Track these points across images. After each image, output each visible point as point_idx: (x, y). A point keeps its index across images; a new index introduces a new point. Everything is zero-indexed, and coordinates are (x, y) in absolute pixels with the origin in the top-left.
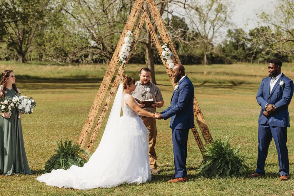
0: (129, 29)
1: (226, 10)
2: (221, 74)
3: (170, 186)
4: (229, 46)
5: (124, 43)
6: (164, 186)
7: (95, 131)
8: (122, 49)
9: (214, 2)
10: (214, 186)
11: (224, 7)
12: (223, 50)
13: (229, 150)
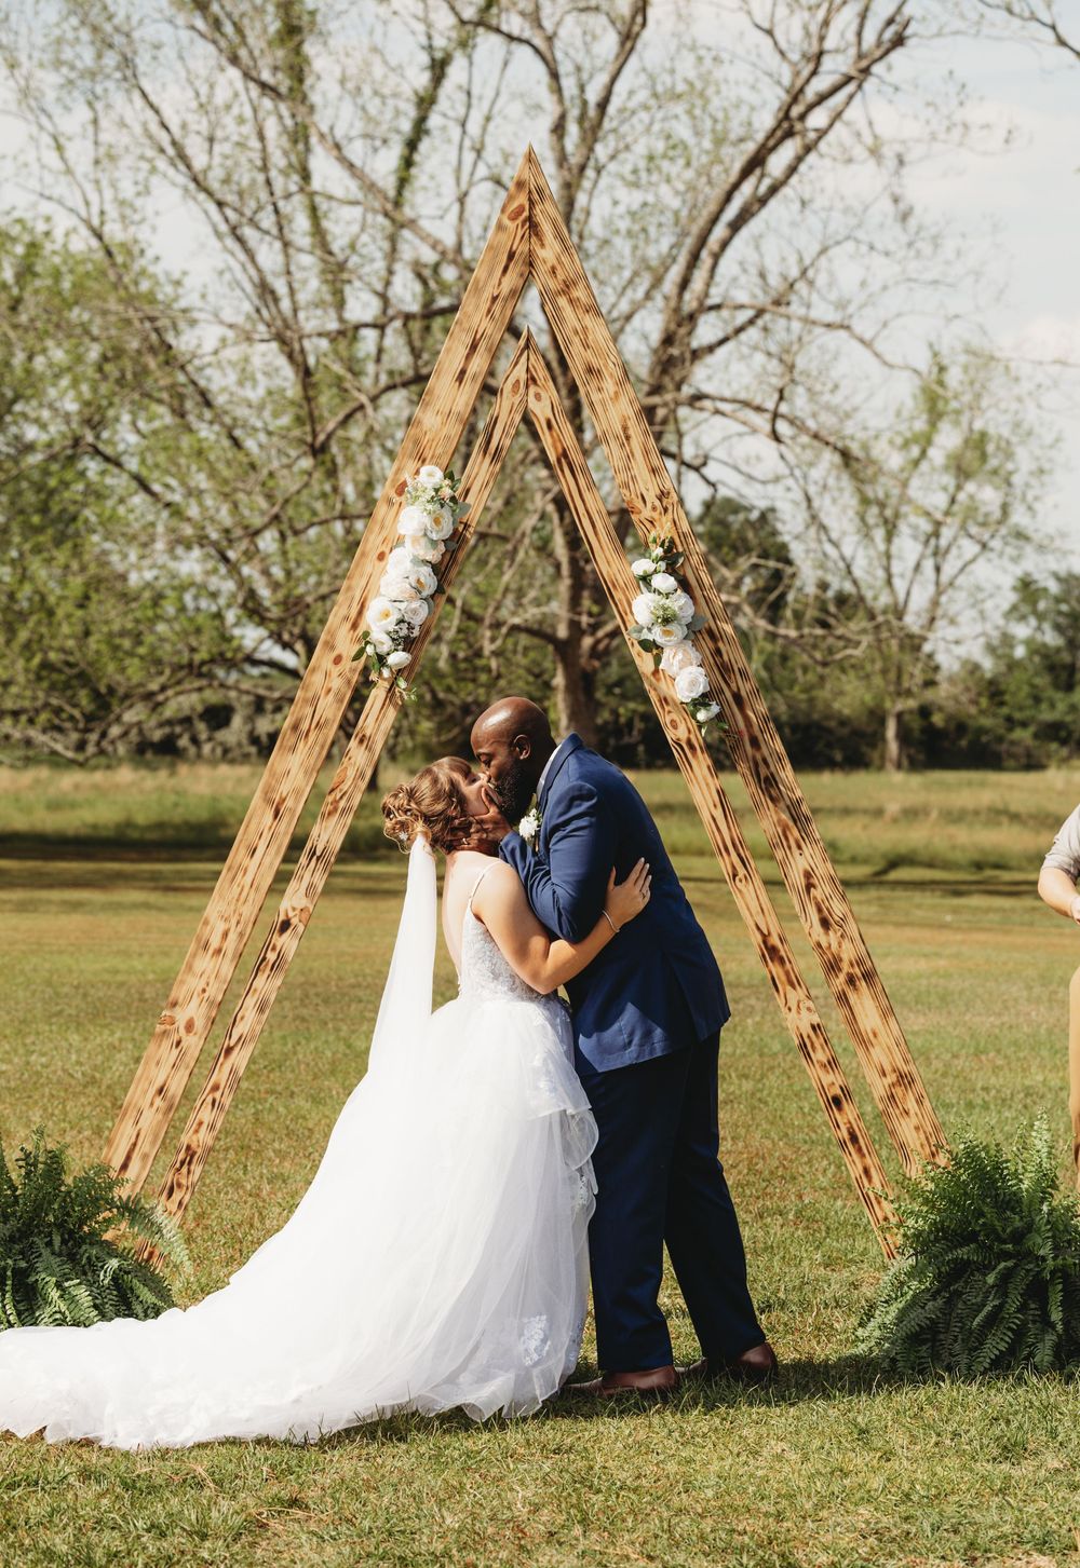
0: (428, 454)
1: (1010, 466)
2: (983, 817)
3: (676, 1434)
4: (1025, 669)
5: (400, 542)
6: (642, 1435)
7: (216, 1088)
8: (383, 581)
9: (945, 418)
10: (955, 1434)
11: (998, 448)
12: (993, 689)
13: (1050, 1213)
